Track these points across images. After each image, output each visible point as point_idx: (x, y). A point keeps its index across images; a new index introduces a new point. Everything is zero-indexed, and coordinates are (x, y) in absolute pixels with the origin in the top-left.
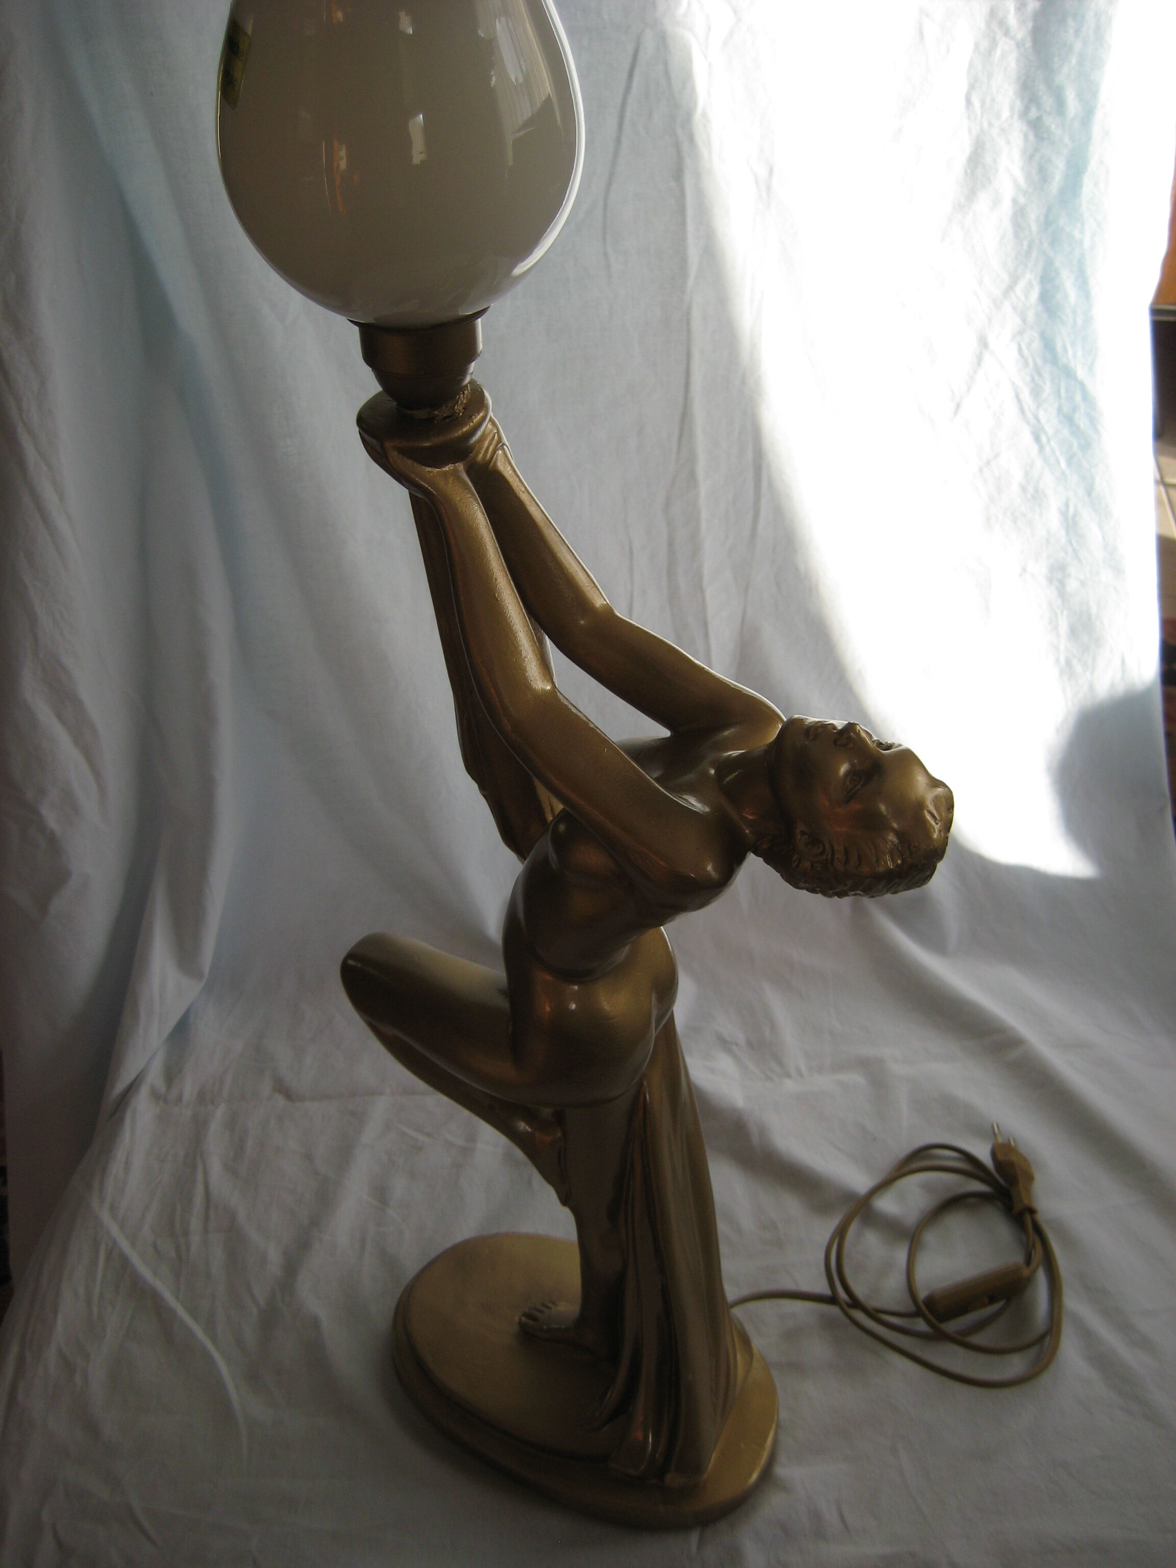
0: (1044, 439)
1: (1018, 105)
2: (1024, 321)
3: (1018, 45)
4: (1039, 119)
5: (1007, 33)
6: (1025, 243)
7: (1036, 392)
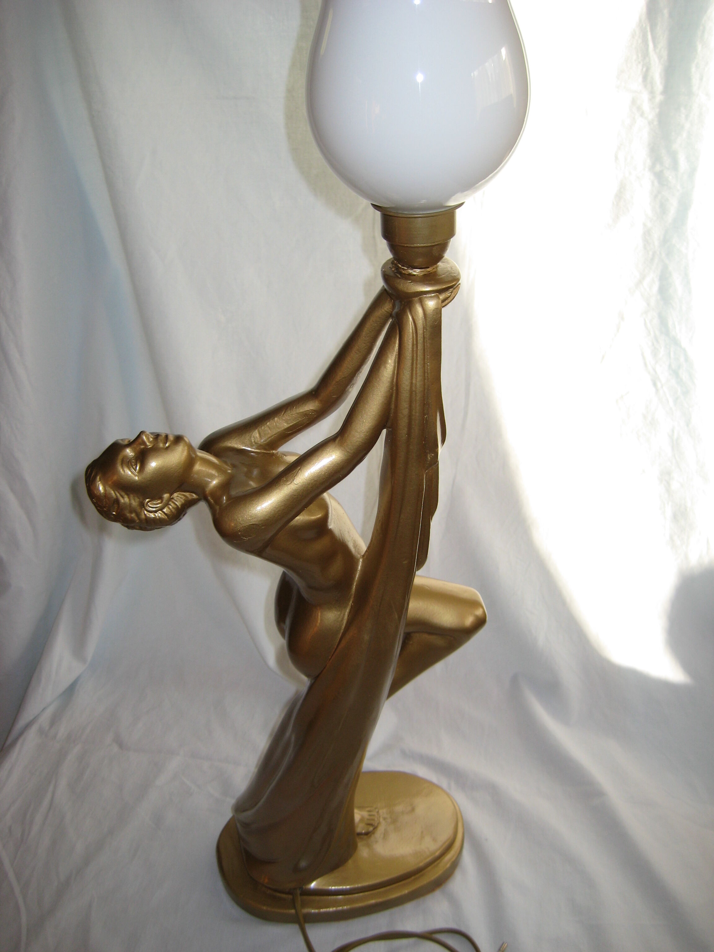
0: (659, 385)
1: (649, 162)
2: (648, 304)
3: (650, 123)
4: (661, 172)
5: (642, 115)
6: (651, 253)
7: (655, 353)
